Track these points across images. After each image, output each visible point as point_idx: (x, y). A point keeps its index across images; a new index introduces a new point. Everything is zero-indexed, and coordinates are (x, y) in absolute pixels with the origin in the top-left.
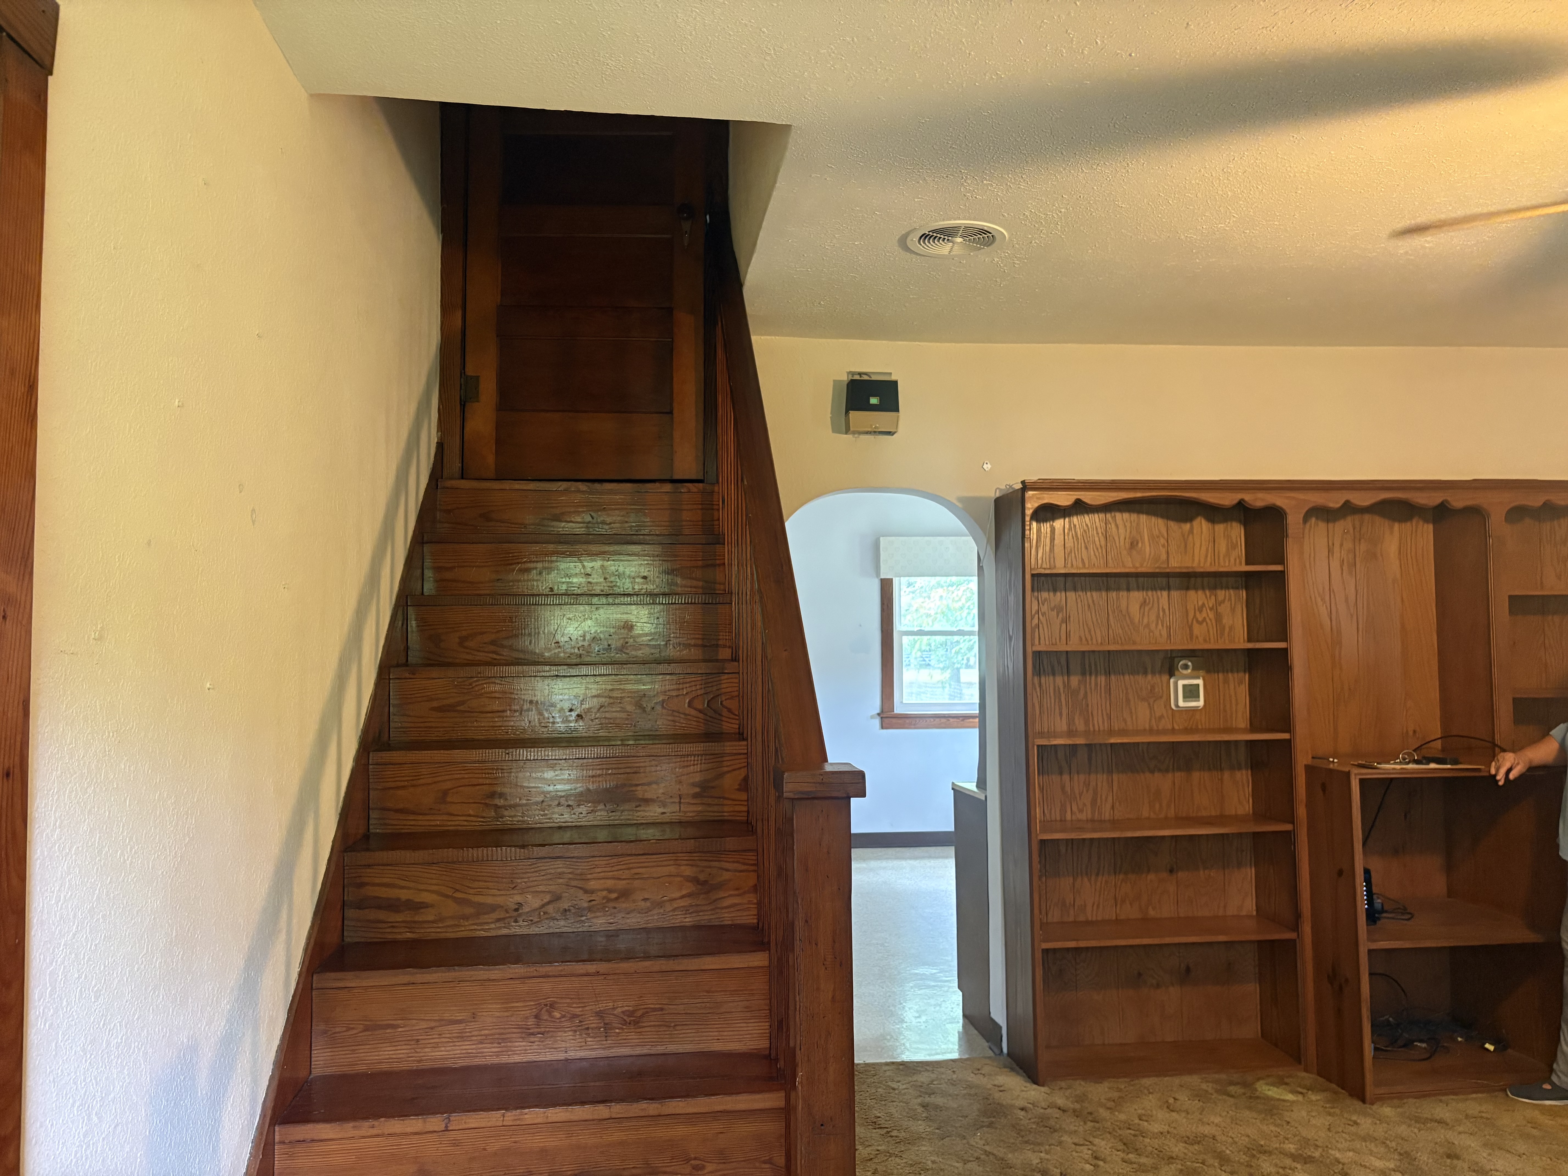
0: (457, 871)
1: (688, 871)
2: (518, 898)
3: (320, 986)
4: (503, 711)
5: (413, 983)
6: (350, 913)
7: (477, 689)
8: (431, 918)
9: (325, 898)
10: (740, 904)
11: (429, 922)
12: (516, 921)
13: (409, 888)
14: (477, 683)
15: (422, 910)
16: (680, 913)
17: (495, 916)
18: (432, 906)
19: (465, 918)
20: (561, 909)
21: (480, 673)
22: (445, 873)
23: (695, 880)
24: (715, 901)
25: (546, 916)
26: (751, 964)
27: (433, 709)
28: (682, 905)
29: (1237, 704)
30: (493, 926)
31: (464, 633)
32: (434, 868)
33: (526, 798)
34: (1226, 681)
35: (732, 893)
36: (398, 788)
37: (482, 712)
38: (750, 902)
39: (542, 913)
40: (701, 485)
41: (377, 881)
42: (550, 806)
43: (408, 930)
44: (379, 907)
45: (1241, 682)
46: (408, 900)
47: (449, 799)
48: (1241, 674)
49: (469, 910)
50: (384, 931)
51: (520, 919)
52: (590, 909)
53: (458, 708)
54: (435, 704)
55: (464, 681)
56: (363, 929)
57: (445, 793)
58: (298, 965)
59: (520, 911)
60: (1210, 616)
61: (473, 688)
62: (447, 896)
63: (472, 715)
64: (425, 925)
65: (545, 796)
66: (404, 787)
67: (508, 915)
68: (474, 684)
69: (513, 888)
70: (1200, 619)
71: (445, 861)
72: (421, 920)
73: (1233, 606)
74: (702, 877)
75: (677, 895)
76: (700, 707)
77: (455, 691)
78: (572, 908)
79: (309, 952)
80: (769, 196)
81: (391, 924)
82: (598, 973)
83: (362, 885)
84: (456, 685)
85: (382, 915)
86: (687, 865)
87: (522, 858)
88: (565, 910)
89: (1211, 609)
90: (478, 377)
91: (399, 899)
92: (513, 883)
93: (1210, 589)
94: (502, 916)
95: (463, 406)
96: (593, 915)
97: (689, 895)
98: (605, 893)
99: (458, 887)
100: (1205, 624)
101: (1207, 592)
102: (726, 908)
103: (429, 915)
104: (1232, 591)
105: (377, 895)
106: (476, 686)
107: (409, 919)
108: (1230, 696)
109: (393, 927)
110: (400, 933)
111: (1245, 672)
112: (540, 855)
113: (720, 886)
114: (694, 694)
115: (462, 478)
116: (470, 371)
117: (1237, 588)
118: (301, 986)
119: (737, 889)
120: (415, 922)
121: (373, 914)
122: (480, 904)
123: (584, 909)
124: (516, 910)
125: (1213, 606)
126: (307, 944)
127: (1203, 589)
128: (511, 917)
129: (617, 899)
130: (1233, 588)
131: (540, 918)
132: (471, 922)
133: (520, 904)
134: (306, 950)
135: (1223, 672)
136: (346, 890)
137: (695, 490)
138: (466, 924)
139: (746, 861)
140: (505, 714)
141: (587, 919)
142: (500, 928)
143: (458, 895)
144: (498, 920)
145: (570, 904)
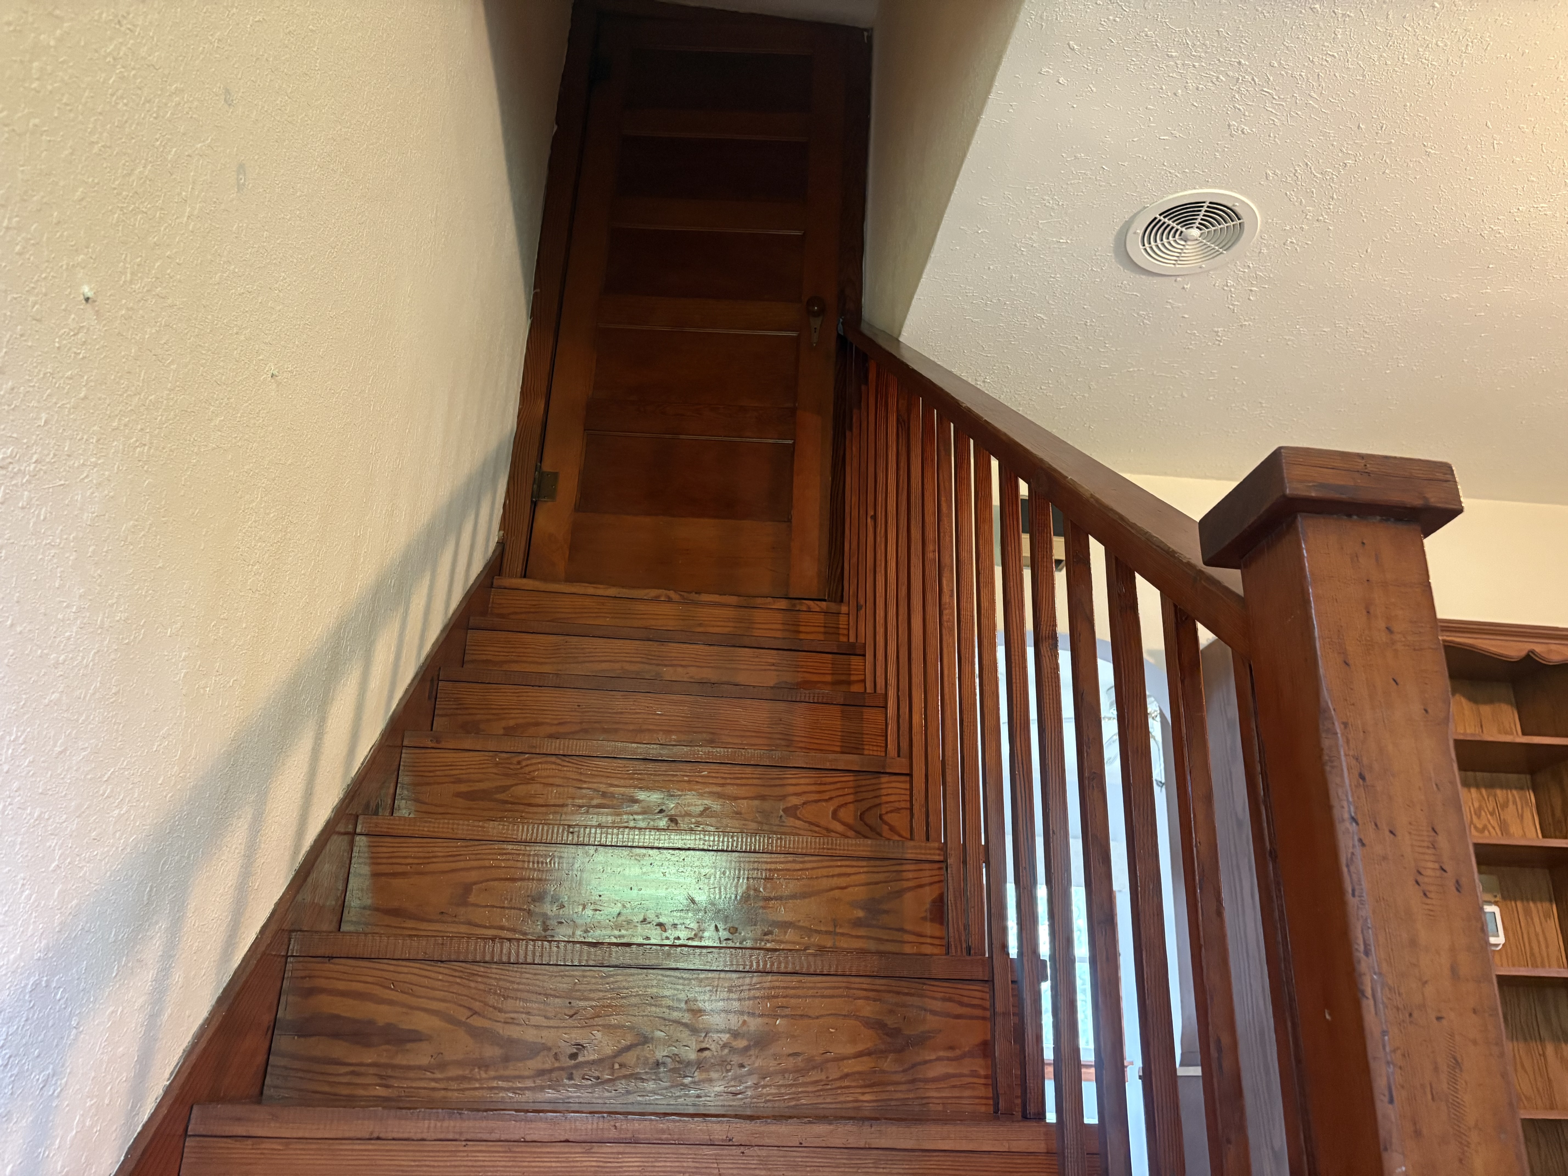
0: (480, 979)
1: (868, 1010)
2: (577, 1036)
3: (201, 1130)
4: (563, 806)
5: (378, 1138)
6: (284, 1042)
7: (527, 769)
8: (425, 1061)
9: (244, 978)
10: (954, 1076)
11: (420, 1068)
12: (571, 1078)
13: (391, 1003)
14: (529, 762)
15: (409, 1046)
16: (853, 1084)
17: (535, 1064)
18: (428, 1039)
19: (484, 1065)
20: (651, 1061)
21: (535, 747)
22: (458, 980)
23: (878, 1025)
24: (914, 1066)
25: (625, 1072)
26: (1017, 1146)
27: (458, 795)
28: (856, 1069)
29: (1547, 947)
30: (529, 1083)
31: (512, 723)
32: (441, 970)
33: (592, 907)
34: (1528, 913)
35: (942, 1054)
36: (395, 875)
37: (530, 805)
38: (974, 1074)
39: (617, 1066)
40: (824, 603)
41: (341, 986)
42: (629, 922)
43: (379, 1081)
44: (336, 1035)
45: (1547, 916)
46: (389, 1025)
47: (472, 899)
48: (1546, 905)
49: (491, 1052)
50: (336, 1079)
51: (577, 1074)
52: (700, 1065)
53: (498, 796)
54: (463, 788)
55: (508, 758)
56: (300, 1074)
57: (467, 889)
58: (167, 1075)
59: (580, 1059)
60: (1491, 821)
61: (522, 768)
62: (457, 1023)
63: (516, 807)
64: (412, 1074)
65: (624, 906)
66: (403, 874)
67: (557, 1065)
68: (524, 763)
69: (571, 1016)
70: (1480, 826)
71: (462, 958)
72: (404, 1062)
73: (1520, 811)
74: (890, 1021)
75: (850, 1050)
76: (850, 820)
77: (494, 770)
78: (669, 1060)
79: (194, 1057)
80: (976, 122)
81: (351, 1068)
82: (728, 1143)
83: (311, 992)
84: (497, 764)
85: (339, 1050)
86: (867, 998)
87: (591, 963)
88: (658, 1064)
89: (1492, 814)
90: (555, 475)
91: (371, 1022)
92: (572, 1007)
93: (1486, 787)
94: (547, 1066)
95: (534, 504)
96: (704, 1076)
97: (868, 1053)
98: (725, 1037)
99: (477, 1005)
100: (1486, 832)
101: (1484, 791)
102: (935, 1080)
103: (420, 1055)
104: (1515, 792)
105: (336, 1012)
106: (527, 766)
107: (383, 1060)
108: (1537, 935)
109: (353, 1073)
110: (365, 1086)
111: (1551, 901)
112: (621, 961)
113: (921, 1041)
114: (842, 800)
115: (525, 577)
116: (547, 467)
117: (1522, 789)
118: (164, 1110)
119: (952, 1048)
120: (394, 1067)
121: (320, 1047)
122: (511, 1041)
123: (689, 1064)
124: (574, 1056)
125: (1494, 809)
126: (194, 1045)
127: (1478, 787)
128: (562, 1069)
129: (747, 1049)
130: (1516, 788)
131: (612, 1074)
132: (492, 1073)
133: (580, 1047)
134: (188, 1053)
135: (1522, 900)
136: (283, 999)
137: (818, 609)
138: (484, 1075)
139: (966, 1000)
140: (565, 809)
141: (694, 1082)
142: (542, 1088)
143: (477, 1022)
144: (541, 1073)
145: (665, 1054)
